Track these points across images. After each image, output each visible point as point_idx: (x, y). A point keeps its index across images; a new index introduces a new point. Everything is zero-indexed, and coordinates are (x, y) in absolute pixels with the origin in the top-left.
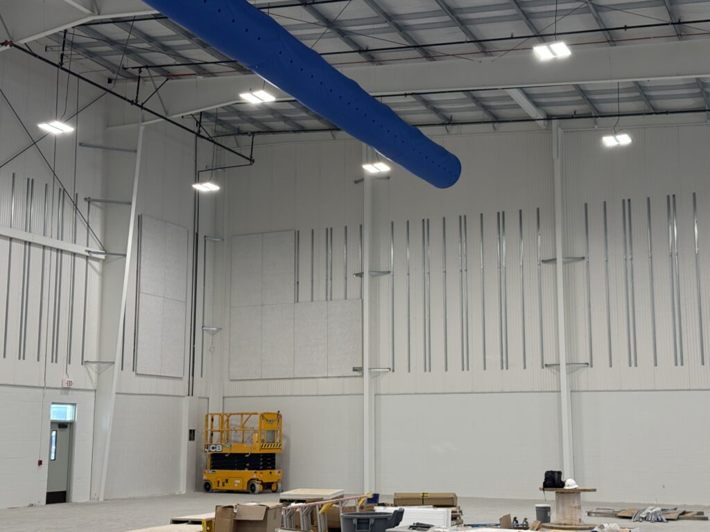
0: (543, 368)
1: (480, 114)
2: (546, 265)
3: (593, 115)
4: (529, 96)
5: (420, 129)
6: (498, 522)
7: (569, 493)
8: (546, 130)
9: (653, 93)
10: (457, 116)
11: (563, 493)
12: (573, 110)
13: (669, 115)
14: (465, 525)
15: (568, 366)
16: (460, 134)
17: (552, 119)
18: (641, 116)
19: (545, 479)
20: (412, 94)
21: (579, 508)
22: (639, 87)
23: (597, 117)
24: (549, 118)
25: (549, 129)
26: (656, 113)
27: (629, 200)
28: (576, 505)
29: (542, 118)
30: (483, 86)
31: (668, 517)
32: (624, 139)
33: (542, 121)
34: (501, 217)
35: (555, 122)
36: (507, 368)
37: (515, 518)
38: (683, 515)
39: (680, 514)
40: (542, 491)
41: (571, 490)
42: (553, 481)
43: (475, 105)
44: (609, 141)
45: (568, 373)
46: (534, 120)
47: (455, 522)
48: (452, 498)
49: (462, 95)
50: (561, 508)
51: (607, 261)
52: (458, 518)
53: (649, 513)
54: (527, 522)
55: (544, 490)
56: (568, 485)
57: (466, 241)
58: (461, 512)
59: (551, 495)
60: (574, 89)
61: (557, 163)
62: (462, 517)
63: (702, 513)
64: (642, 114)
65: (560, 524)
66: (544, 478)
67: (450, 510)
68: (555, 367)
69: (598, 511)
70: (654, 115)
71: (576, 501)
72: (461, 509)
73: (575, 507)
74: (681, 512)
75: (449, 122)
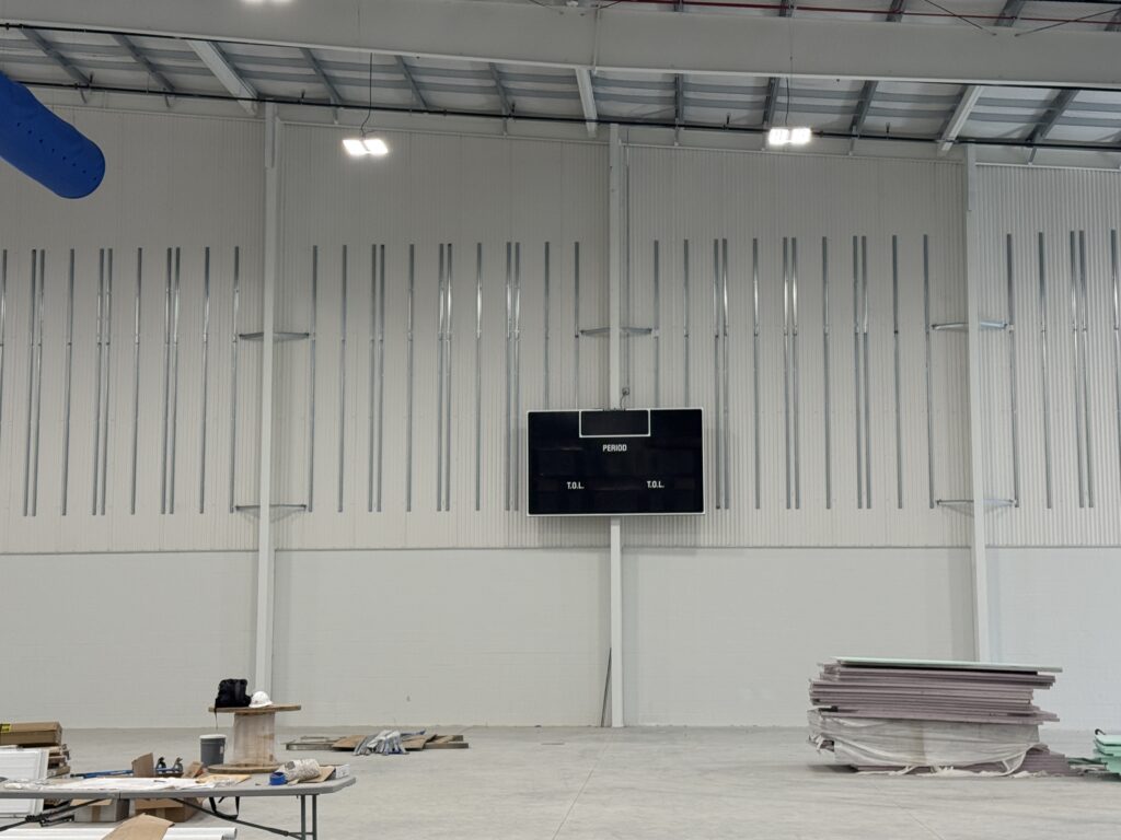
0: (232, 511)
1: (142, 78)
2: (247, 342)
3: (332, 102)
4: (227, 57)
5: (32, 89)
6: (130, 768)
7: (256, 714)
8: (255, 117)
9: (425, 79)
10: (102, 75)
11: (246, 714)
12: (300, 91)
13: (448, 117)
14: (72, 776)
15: (273, 510)
16: (107, 108)
17: (265, 101)
18: (406, 114)
19: (220, 693)
20: (20, 26)
21: (272, 737)
22: (404, 66)
23: (338, 106)
24: (261, 98)
25: (260, 116)
26: (430, 112)
27: (383, 246)
28: (268, 733)
29: (250, 97)
30: (149, 29)
31: (409, 745)
32: (377, 147)
33: (250, 102)
34: (174, 257)
35: (270, 107)
36: (172, 512)
37: (161, 759)
38: (432, 742)
39: (428, 741)
40: (213, 714)
41: (260, 709)
42: (232, 696)
43: (134, 61)
44: (354, 147)
45: (272, 521)
46: (236, 99)
47: (54, 772)
48: (53, 731)
49: (112, 41)
50: (241, 740)
51: (344, 341)
52: (61, 765)
53: (381, 741)
54: (180, 765)
55: (215, 712)
56: (256, 702)
57: (110, 296)
58: (67, 754)
59: (228, 718)
60: (301, 55)
61: (272, 175)
62: (69, 763)
63: (460, 738)
64: (407, 110)
65: (238, 766)
66: (217, 691)
67: (47, 751)
68: (252, 510)
69: (304, 741)
70: (426, 114)
71: (267, 727)
72: (68, 748)
73: (265, 737)
74: (429, 737)
75: (88, 84)
